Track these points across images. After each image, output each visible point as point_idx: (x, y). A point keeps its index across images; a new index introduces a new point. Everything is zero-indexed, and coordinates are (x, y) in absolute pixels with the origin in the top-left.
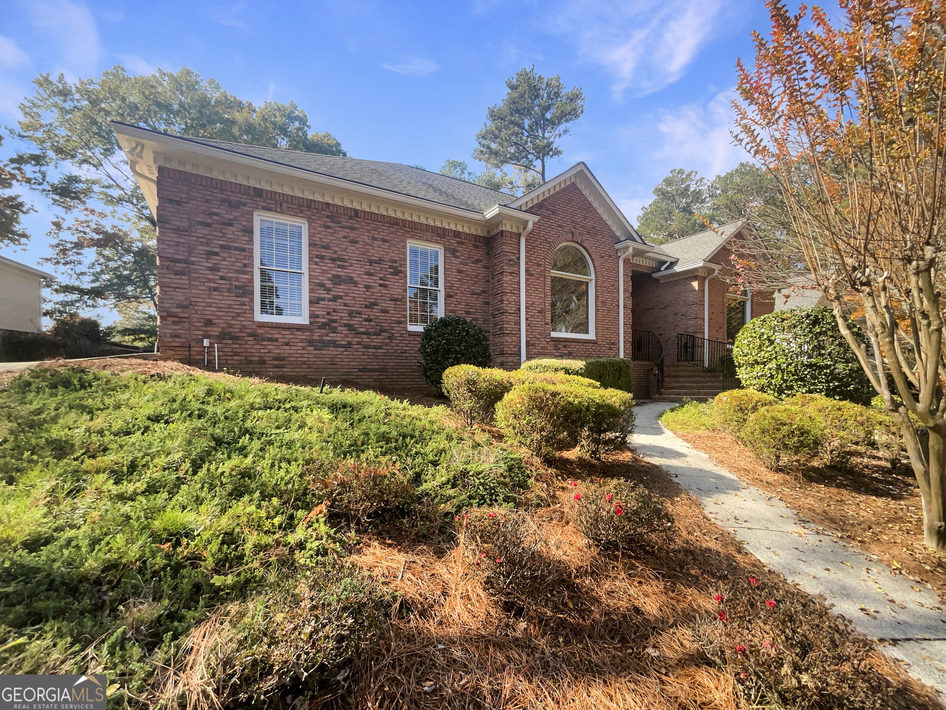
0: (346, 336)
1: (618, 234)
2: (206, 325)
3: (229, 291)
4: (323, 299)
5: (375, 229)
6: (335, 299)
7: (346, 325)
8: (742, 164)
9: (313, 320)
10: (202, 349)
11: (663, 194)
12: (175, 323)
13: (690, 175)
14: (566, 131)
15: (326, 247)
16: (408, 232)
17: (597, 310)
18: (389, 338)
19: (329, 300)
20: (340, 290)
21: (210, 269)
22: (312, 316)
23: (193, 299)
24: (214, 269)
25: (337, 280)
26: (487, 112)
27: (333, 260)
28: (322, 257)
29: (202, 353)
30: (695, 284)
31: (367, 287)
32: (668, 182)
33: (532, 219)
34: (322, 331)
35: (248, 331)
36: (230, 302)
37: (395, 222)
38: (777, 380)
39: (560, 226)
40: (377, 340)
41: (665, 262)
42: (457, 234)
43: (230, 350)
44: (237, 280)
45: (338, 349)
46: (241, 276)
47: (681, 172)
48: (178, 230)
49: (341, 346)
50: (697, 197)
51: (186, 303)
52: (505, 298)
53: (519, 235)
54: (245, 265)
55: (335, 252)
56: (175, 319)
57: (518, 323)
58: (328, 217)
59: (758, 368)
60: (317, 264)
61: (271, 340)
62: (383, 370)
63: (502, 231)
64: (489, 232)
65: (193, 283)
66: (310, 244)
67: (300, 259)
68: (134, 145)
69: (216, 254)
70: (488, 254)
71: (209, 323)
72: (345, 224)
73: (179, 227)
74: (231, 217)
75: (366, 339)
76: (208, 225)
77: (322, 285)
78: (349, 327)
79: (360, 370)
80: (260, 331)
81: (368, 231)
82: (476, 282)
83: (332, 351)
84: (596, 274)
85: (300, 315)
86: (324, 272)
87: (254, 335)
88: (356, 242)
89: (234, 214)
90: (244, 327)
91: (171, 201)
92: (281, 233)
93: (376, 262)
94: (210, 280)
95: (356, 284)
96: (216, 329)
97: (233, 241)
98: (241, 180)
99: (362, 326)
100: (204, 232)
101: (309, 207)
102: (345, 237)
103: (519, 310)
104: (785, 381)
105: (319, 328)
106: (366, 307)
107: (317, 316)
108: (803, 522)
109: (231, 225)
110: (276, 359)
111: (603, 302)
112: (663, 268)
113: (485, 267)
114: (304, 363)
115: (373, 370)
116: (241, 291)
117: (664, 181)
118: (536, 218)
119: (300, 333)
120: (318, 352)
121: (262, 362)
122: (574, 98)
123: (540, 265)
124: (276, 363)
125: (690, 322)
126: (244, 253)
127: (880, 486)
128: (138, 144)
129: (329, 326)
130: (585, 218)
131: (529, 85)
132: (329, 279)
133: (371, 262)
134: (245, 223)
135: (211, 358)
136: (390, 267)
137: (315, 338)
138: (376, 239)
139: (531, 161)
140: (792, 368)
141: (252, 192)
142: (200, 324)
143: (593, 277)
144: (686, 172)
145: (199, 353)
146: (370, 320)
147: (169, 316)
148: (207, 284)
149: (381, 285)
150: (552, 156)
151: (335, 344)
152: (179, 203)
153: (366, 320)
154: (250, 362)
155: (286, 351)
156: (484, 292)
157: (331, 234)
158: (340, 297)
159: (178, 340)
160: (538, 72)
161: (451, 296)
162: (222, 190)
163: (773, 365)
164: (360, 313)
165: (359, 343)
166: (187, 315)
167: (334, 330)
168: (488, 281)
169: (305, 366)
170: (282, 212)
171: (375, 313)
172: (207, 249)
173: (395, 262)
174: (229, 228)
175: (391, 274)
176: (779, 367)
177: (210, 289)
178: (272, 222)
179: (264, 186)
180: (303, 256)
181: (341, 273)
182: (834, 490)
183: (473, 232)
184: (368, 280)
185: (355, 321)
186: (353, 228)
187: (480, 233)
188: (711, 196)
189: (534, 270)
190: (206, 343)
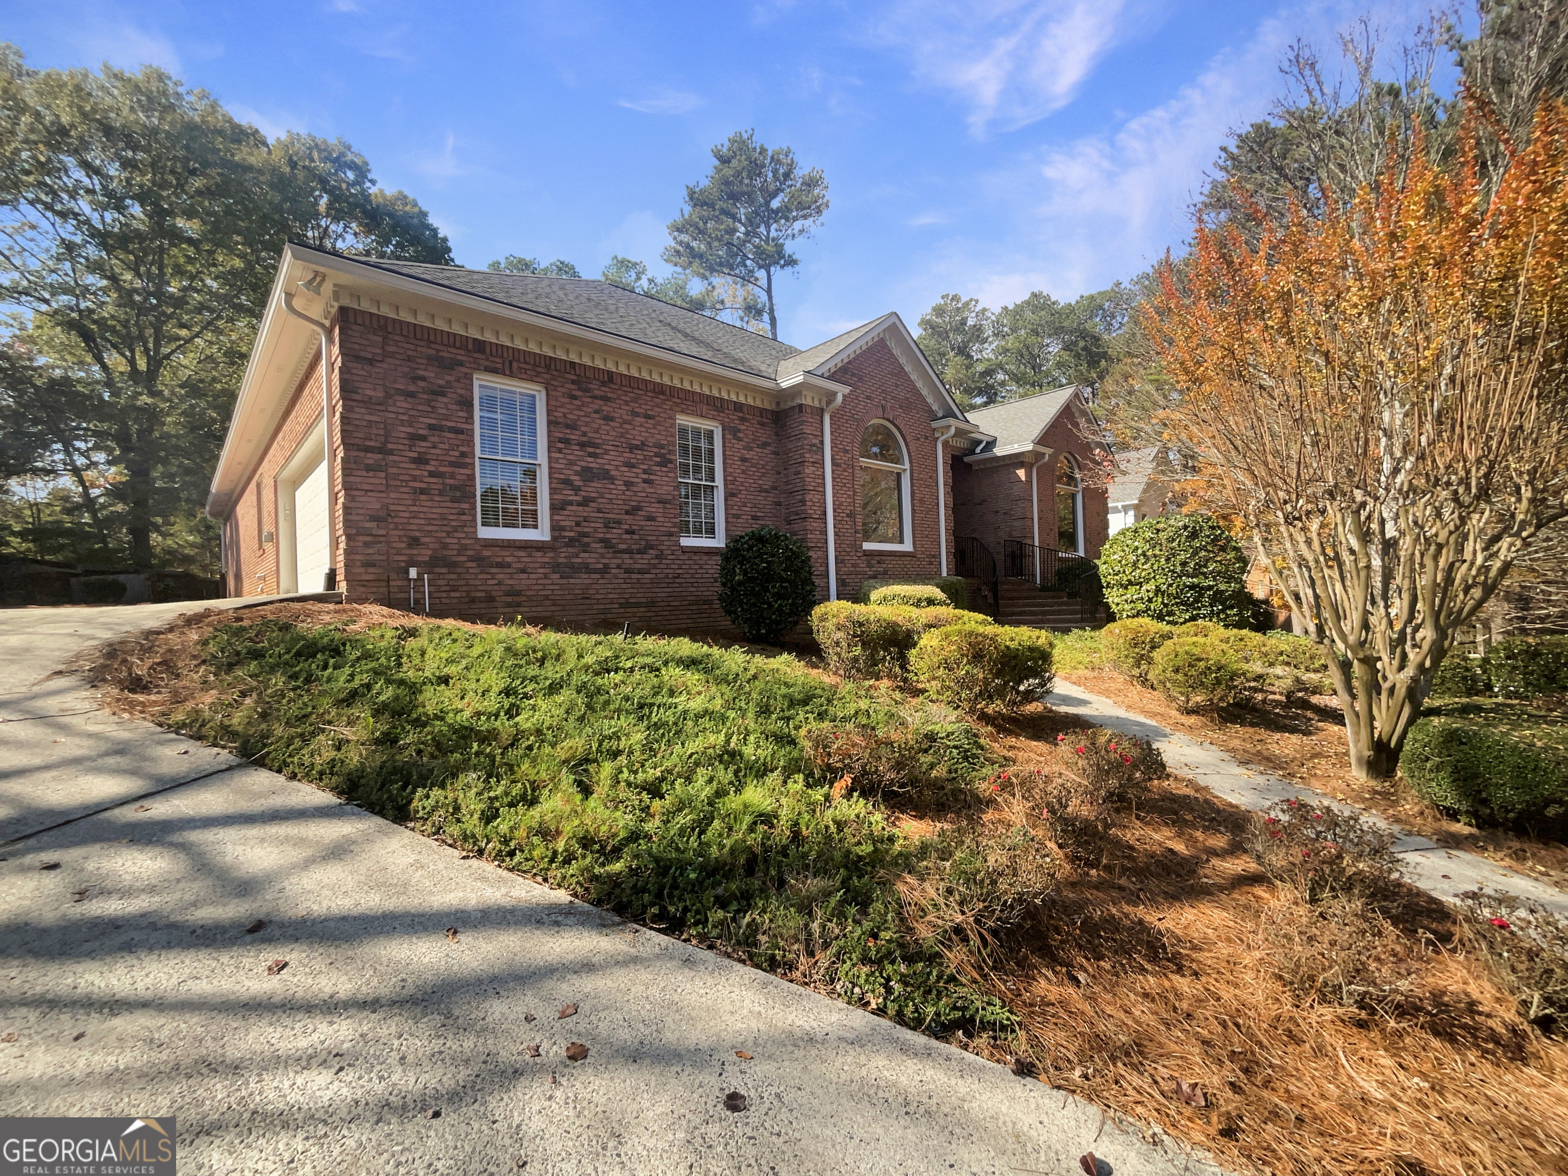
0: (603, 556)
1: (935, 407)
2: (410, 546)
3: (441, 493)
4: (571, 503)
5: (635, 400)
6: (585, 502)
7: (602, 541)
8: (1034, 295)
9: (556, 534)
10: (405, 583)
11: (932, 328)
12: (367, 544)
13: (967, 304)
14: (801, 231)
15: (573, 427)
16: (677, 404)
17: (914, 511)
18: (657, 557)
19: (579, 504)
20: (593, 488)
21: (415, 461)
22: (555, 528)
23: (392, 508)
24: (420, 460)
25: (588, 474)
26: (685, 193)
27: (582, 445)
28: (566, 441)
29: (405, 590)
30: (1021, 473)
31: (628, 484)
32: (939, 311)
33: (842, 391)
34: (570, 550)
35: (470, 553)
36: (445, 511)
37: (660, 390)
38: (1157, 605)
39: (868, 398)
40: (642, 561)
41: (980, 442)
42: (738, 407)
43: (444, 582)
44: (452, 477)
45: (593, 576)
46: (457, 470)
47: (956, 298)
48: (368, 403)
49: (596, 571)
50: (977, 334)
51: (383, 513)
52: (808, 497)
53: (822, 411)
54: (463, 455)
55: (584, 434)
56: (369, 539)
57: (825, 533)
58: (573, 382)
59: (1132, 589)
60: (560, 451)
61: (500, 565)
62: (651, 604)
63: (801, 406)
64: (778, 404)
65: (392, 483)
66: (550, 423)
67: (534, 443)
68: (311, 276)
69: (423, 438)
70: (777, 434)
71: (414, 542)
72: (597, 393)
73: (371, 397)
74: (441, 382)
75: (627, 560)
76: (412, 395)
77: (567, 482)
78: (606, 542)
79: (621, 606)
80: (486, 553)
81: (627, 403)
82: (763, 475)
83: (583, 579)
84: (911, 462)
85: (536, 527)
86: (571, 463)
87: (479, 559)
88: (612, 419)
89: (448, 378)
90: (464, 548)
91: (357, 358)
92: (509, 405)
93: (637, 447)
94: (415, 478)
95: (612, 479)
96: (423, 552)
97: (447, 418)
98: (457, 329)
99: (623, 541)
100: (405, 405)
101: (548, 367)
102: (596, 412)
103: (825, 513)
104: (1166, 605)
105: (567, 545)
106: (627, 513)
107: (563, 529)
108: (1244, 763)
109: (443, 395)
110: (508, 594)
111: (921, 501)
112: (978, 450)
113: (774, 453)
114: (546, 597)
115: (638, 605)
116: (458, 494)
117: (934, 309)
118: (847, 390)
119: (539, 554)
120: (565, 581)
121: (490, 599)
122: (811, 183)
123: (846, 451)
124: (509, 599)
125: (1016, 524)
126: (461, 437)
127: (1287, 722)
128: (316, 273)
129: (579, 542)
130: (897, 386)
131: (749, 158)
132: (577, 473)
133: (632, 448)
134: (460, 391)
135: (419, 596)
136: (656, 455)
137: (561, 560)
138: (637, 415)
139: (752, 271)
140: (1173, 590)
141: (470, 346)
142: (403, 545)
143: (907, 466)
144: (964, 299)
145: (401, 589)
146: (633, 532)
147: (358, 534)
148: (411, 484)
149: (645, 481)
150: (782, 267)
151: (587, 568)
152: (371, 362)
153: (628, 532)
154: (473, 600)
155: (521, 581)
156: (775, 488)
157: (579, 408)
158: (593, 500)
159: (372, 570)
160: (758, 141)
161: (733, 495)
162: (429, 341)
163: (1151, 586)
164: (619, 522)
165: (618, 567)
166: (383, 532)
167: (586, 548)
168: (779, 473)
169: (548, 603)
170: (512, 375)
171: (637, 521)
172: (410, 430)
173: (662, 447)
174: (440, 398)
175: (658, 464)
176: (1158, 590)
177: (415, 491)
178: (495, 389)
179: (489, 337)
180: (539, 439)
181: (593, 464)
182: (1251, 730)
183: (758, 403)
184: (629, 474)
185: (614, 534)
186: (606, 399)
187: (767, 406)
188: (996, 335)
189: (842, 458)
190: (413, 573)
